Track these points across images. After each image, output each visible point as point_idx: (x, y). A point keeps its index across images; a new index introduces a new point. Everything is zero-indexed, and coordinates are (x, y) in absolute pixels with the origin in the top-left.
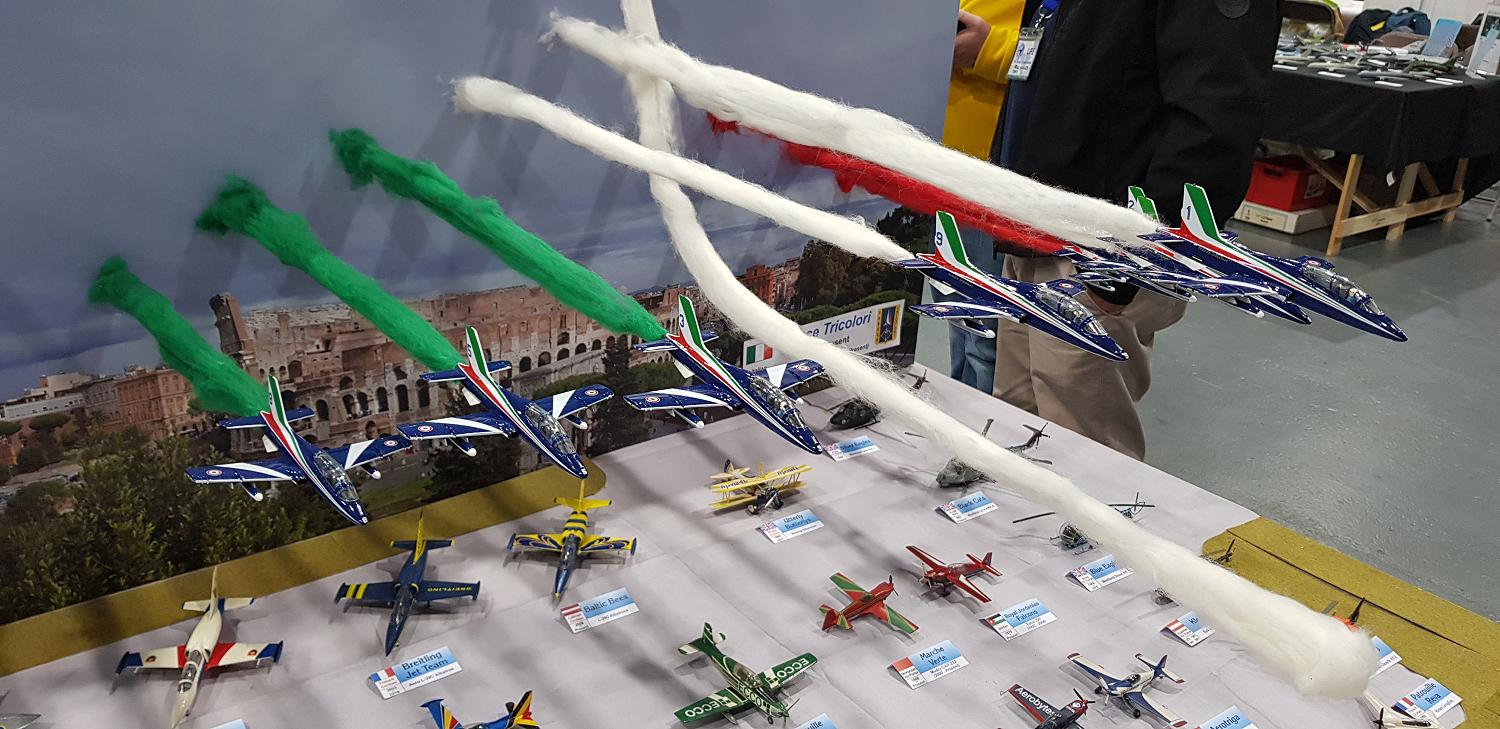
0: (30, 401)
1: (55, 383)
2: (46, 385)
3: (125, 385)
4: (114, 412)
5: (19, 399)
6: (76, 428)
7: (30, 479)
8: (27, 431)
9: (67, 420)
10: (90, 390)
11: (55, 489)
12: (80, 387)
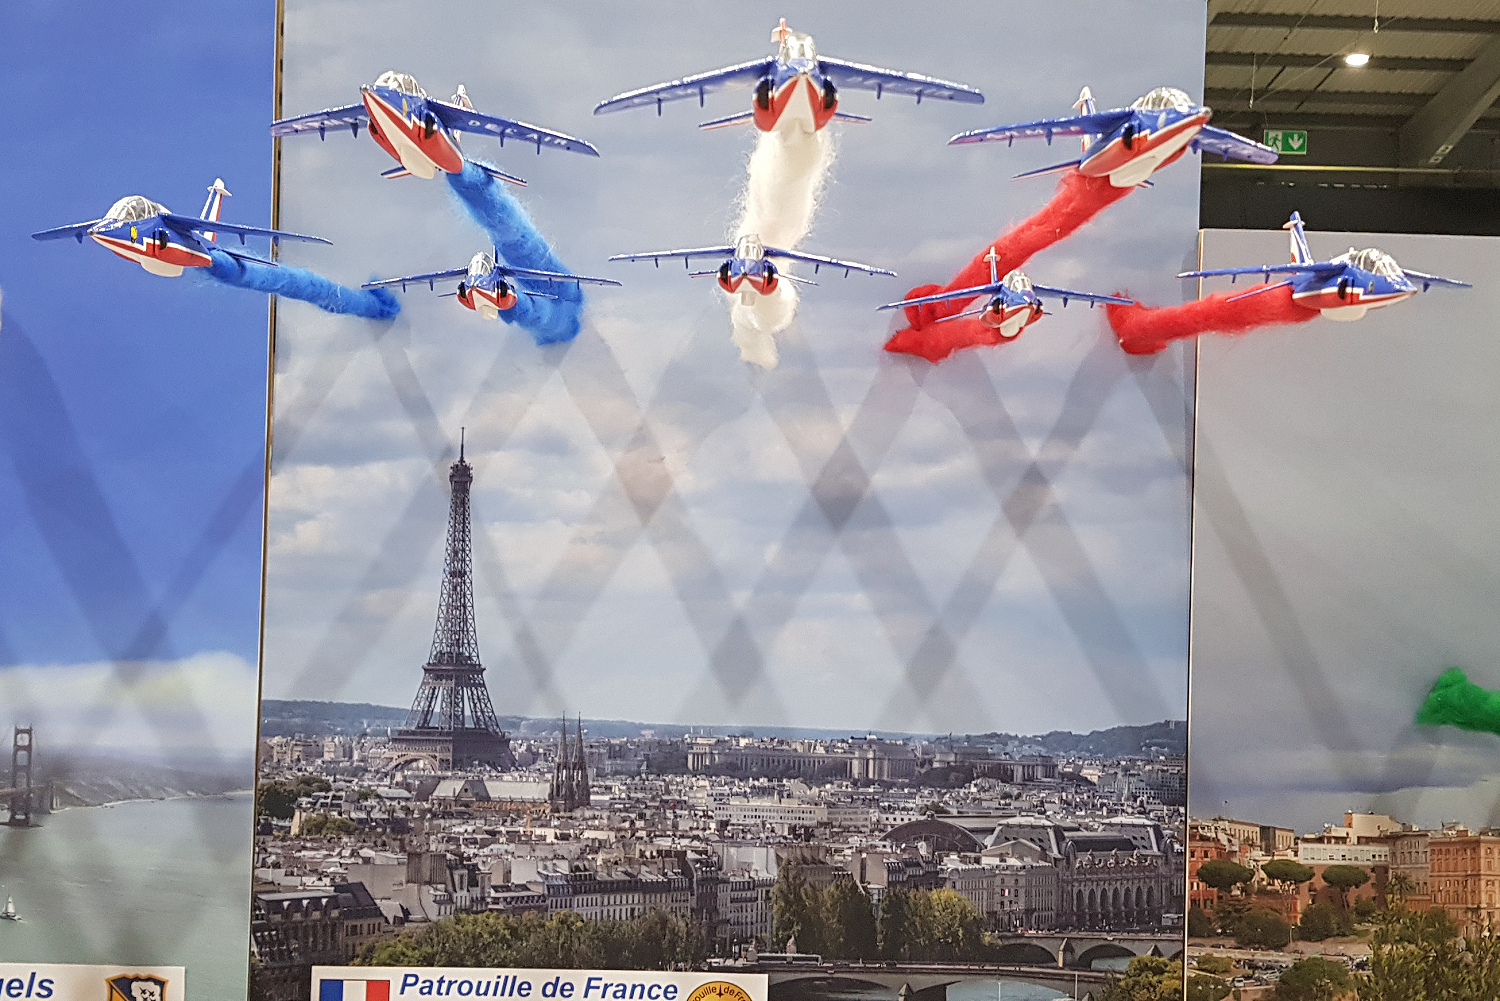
0: (1329, 842)
1: (1361, 825)
2: (1350, 826)
3: (1440, 847)
4: (1421, 883)
5: (1318, 835)
6: (1373, 893)
7: (1311, 950)
8: (1319, 883)
9: (1367, 879)
10: (1399, 843)
11: (1336, 972)
12: (1387, 837)
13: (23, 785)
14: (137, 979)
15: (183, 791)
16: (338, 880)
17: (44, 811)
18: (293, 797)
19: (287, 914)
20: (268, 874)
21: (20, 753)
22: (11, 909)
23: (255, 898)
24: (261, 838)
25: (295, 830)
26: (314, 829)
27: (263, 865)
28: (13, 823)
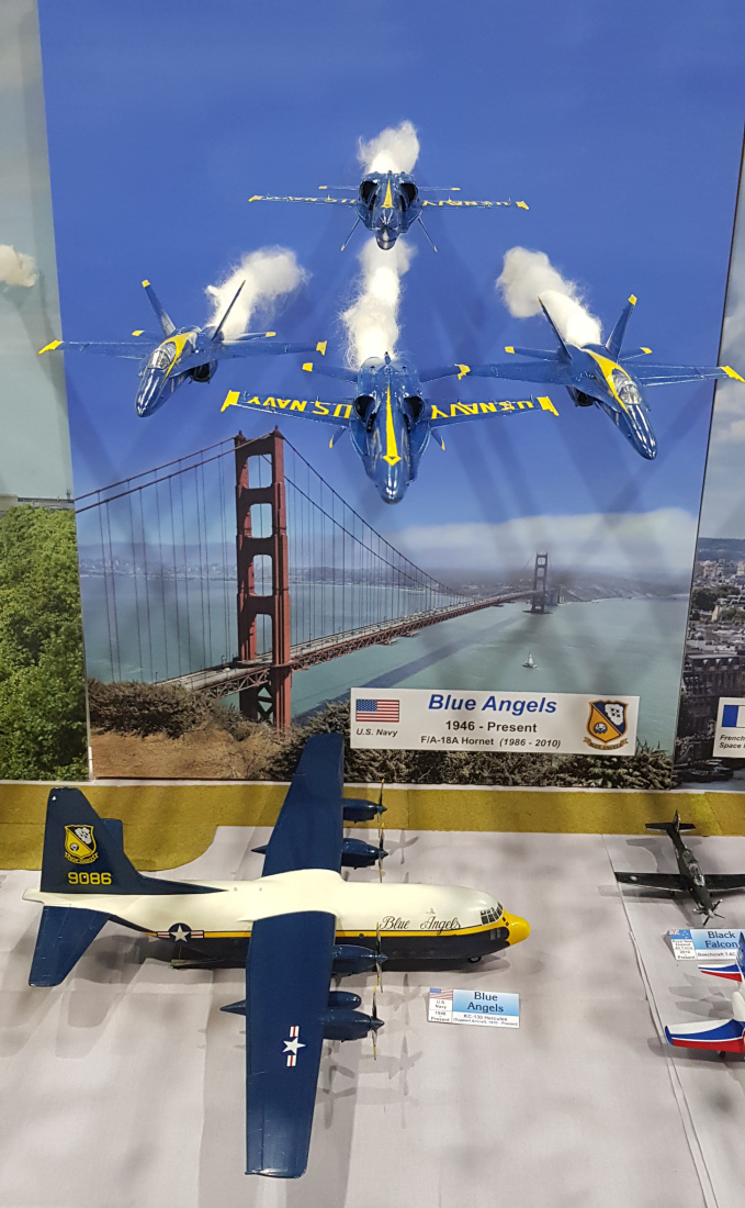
13: (540, 588)
14: (609, 703)
15: (644, 594)
16: (740, 648)
17: (553, 605)
18: (715, 598)
19: (706, 666)
20: (696, 644)
21: (539, 569)
22: (531, 661)
23: (686, 658)
24: (692, 622)
25: (714, 618)
26: (727, 617)
27: (692, 639)
28: (533, 611)
